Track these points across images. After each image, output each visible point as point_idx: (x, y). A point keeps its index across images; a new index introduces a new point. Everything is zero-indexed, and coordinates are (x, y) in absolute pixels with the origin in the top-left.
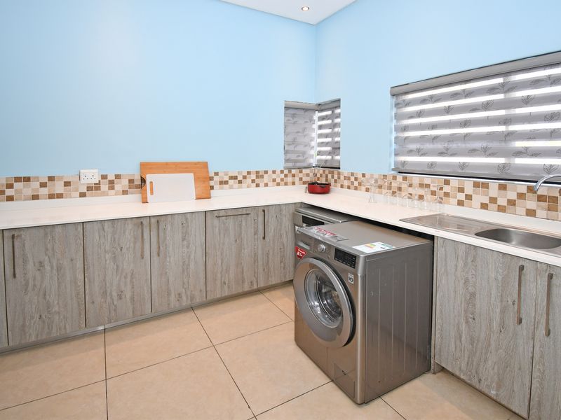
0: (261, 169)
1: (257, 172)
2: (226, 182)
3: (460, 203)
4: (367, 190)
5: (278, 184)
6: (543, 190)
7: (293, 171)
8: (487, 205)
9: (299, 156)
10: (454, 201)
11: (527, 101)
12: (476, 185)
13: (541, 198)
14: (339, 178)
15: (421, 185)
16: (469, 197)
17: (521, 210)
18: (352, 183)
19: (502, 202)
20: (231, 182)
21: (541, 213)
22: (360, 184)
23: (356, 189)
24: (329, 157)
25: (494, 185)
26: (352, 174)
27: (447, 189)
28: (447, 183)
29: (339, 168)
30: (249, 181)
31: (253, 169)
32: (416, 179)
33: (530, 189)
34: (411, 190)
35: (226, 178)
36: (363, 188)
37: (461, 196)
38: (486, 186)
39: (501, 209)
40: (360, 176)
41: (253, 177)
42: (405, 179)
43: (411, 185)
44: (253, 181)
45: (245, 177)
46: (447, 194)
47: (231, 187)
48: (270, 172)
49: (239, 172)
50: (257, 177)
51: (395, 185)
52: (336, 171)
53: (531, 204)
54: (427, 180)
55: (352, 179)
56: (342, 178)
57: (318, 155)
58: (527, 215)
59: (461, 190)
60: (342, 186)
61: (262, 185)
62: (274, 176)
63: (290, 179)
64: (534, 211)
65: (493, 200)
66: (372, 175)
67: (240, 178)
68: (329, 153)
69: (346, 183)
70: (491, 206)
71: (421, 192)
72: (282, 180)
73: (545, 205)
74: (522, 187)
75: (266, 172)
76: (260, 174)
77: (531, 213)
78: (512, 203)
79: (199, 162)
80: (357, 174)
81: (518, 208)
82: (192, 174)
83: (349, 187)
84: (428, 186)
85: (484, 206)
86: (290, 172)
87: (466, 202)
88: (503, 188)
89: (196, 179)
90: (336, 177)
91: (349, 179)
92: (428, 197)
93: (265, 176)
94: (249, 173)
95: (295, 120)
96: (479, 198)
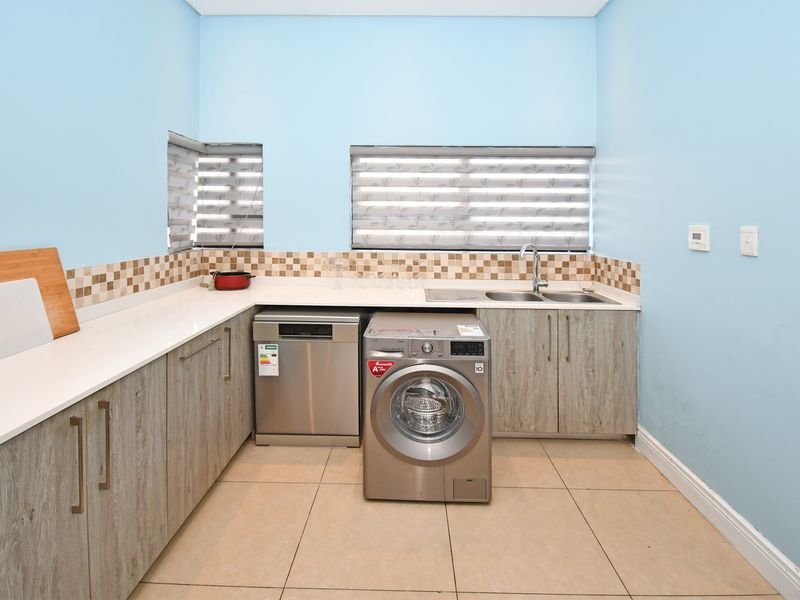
0: (140, 257)
1: (136, 263)
2: (88, 291)
3: (437, 276)
4: (318, 274)
5: (163, 283)
6: (501, 256)
7: (181, 256)
8: (460, 274)
9: (183, 229)
10: (430, 275)
11: (485, 183)
12: (451, 257)
13: (501, 264)
14: (262, 261)
15: (395, 262)
16: (445, 269)
17: (487, 275)
18: (290, 267)
19: (473, 270)
20: (96, 288)
21: (501, 275)
22: (304, 267)
23: (297, 274)
24: (226, 231)
25: (466, 255)
26: (289, 255)
27: (423, 263)
28: (423, 257)
29: (262, 247)
30: (123, 281)
31: (129, 259)
32: (388, 255)
33: (494, 257)
34: (380, 268)
35: (87, 282)
36: (310, 272)
37: (438, 269)
38: (459, 257)
39: (473, 277)
40: (303, 256)
41: (129, 272)
42: (374, 256)
43: (380, 263)
44: (130, 281)
45: (117, 276)
46: (423, 269)
47: (96, 300)
48: (152, 262)
49: (108, 266)
50: (136, 273)
51: (360, 263)
52: (255, 252)
53: (494, 269)
54: (402, 254)
55: (289, 261)
56: (268, 261)
57: (199, 226)
58: (492, 278)
59: (437, 263)
60: (268, 273)
61: (142, 286)
62: (157, 268)
63: (175, 271)
64: (497, 274)
65: (466, 269)
66: (325, 255)
67: (110, 278)
68: (226, 224)
69: (277, 268)
70: (465, 275)
71: (396, 268)
72: (167, 273)
73: (503, 268)
74: (487, 255)
75: (147, 262)
76: (140, 266)
77: (494, 277)
78: (480, 270)
79: (39, 250)
80: (298, 254)
81: (485, 274)
82: (33, 281)
83: (282, 274)
84: (402, 262)
85: (458, 276)
86: (176, 257)
87: (443, 274)
88: (473, 257)
89: (45, 291)
90: (255, 260)
91: (282, 261)
92: (403, 274)
93: (147, 269)
94: (123, 266)
95: (178, 165)
96: (454, 269)
